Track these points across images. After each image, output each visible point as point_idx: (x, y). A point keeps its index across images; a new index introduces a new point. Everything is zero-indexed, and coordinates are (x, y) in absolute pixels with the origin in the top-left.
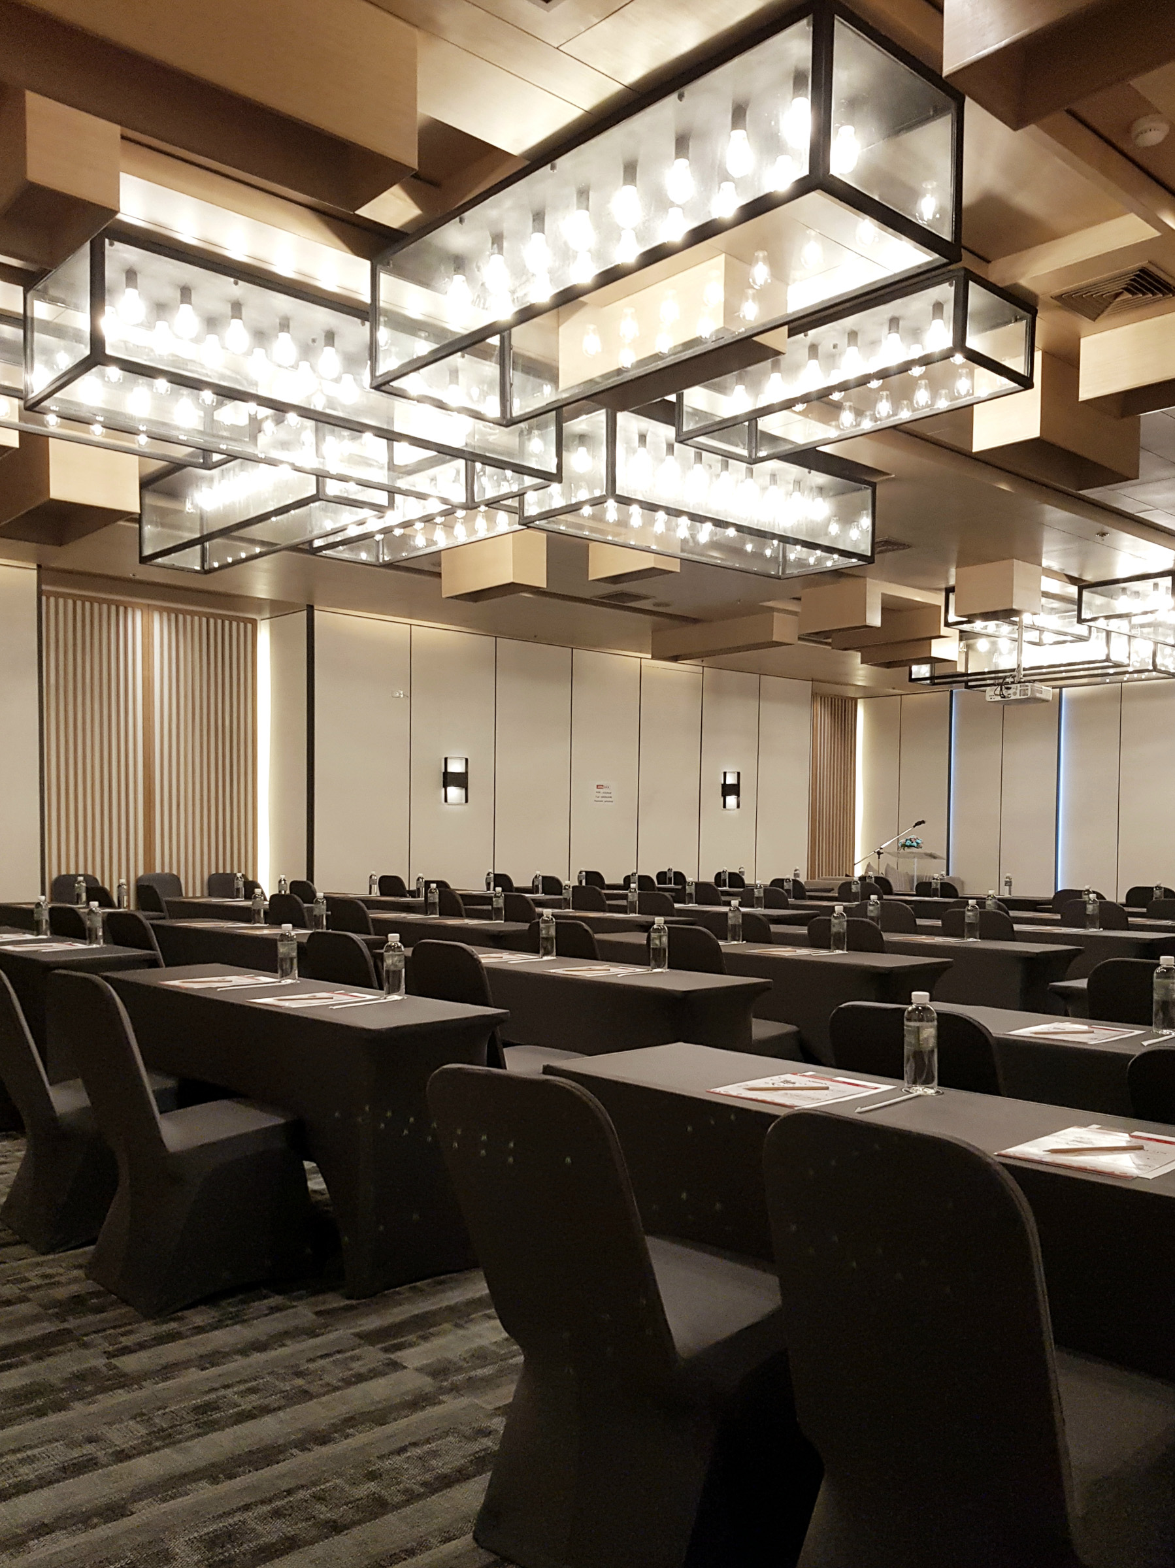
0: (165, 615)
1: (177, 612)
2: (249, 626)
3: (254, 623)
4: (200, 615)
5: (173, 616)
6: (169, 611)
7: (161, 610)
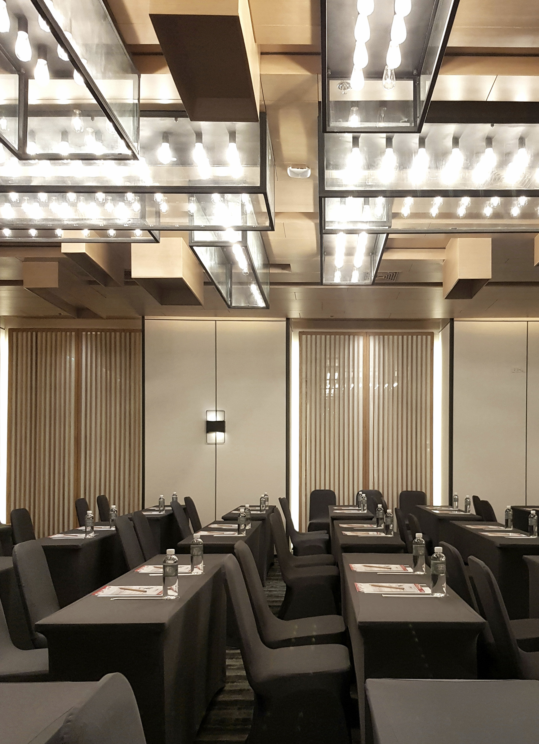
0: (377, 337)
1: (383, 334)
2: (429, 337)
3: (432, 335)
4: (398, 334)
5: (381, 337)
6: (379, 334)
7: (375, 334)
